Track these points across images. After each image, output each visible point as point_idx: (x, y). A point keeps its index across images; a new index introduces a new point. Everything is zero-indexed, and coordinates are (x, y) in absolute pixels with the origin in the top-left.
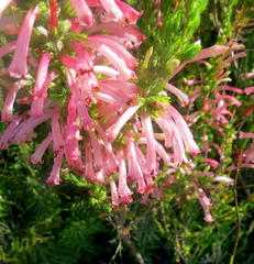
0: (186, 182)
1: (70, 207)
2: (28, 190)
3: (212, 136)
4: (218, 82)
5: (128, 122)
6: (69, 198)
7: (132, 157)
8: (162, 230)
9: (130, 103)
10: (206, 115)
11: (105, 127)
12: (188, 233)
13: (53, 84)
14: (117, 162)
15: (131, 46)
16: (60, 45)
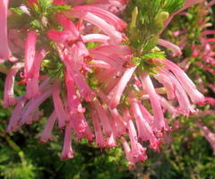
0: (191, 123)
1: (93, 162)
2: (54, 155)
3: (204, 77)
4: (200, 29)
5: (128, 84)
6: (90, 154)
7: (139, 118)
8: (177, 168)
9: (126, 65)
10: (196, 60)
11: (107, 92)
12: (200, 166)
13: (47, 61)
14: (125, 124)
15: (117, 11)
16: (45, 21)
